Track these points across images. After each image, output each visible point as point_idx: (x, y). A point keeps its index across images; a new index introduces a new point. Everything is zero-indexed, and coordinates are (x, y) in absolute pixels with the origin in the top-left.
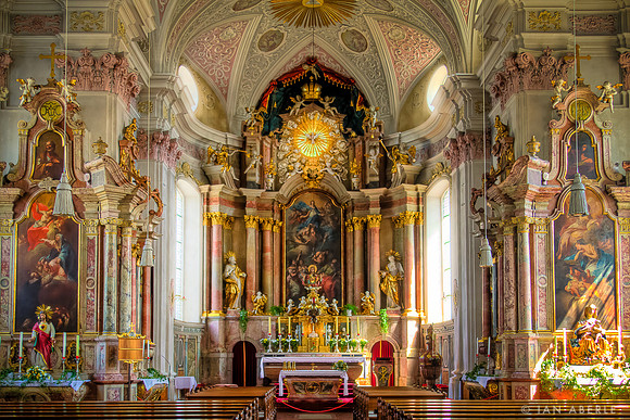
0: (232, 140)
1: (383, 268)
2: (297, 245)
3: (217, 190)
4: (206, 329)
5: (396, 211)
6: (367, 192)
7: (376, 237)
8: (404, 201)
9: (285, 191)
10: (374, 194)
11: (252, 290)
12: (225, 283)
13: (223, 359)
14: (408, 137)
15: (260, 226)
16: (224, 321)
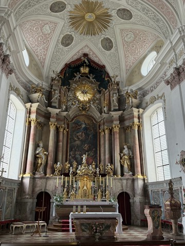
0: (45, 85)
1: (121, 151)
2: (76, 141)
3: (35, 106)
4: (21, 184)
5: (127, 123)
6: (113, 113)
7: (117, 136)
8: (133, 117)
9: (71, 113)
10: (116, 115)
11: (50, 162)
12: (36, 157)
13: (30, 202)
15: (57, 129)
16: (33, 179)
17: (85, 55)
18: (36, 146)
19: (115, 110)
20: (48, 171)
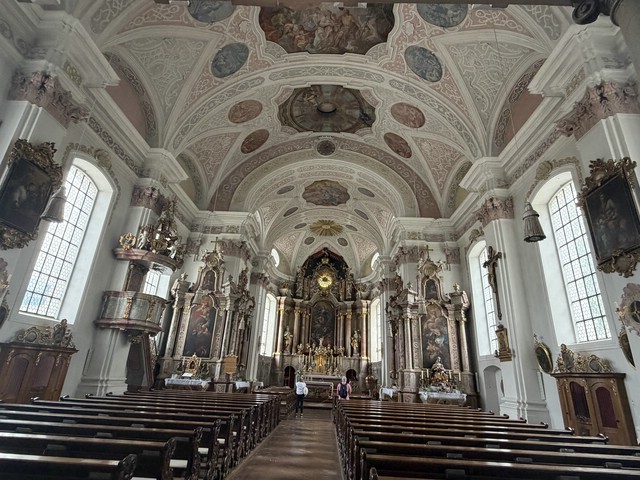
0: (292, 279)
1: (352, 336)
2: (316, 324)
3: (284, 298)
4: (274, 359)
5: (358, 311)
6: (346, 302)
7: (350, 322)
8: (362, 307)
9: (312, 300)
10: (349, 304)
11: (295, 344)
12: (284, 339)
13: (280, 374)
14: (363, 281)
15: (301, 315)
16: (282, 356)
17: (325, 249)
18: (284, 330)
19: (349, 300)
20: (294, 350)
